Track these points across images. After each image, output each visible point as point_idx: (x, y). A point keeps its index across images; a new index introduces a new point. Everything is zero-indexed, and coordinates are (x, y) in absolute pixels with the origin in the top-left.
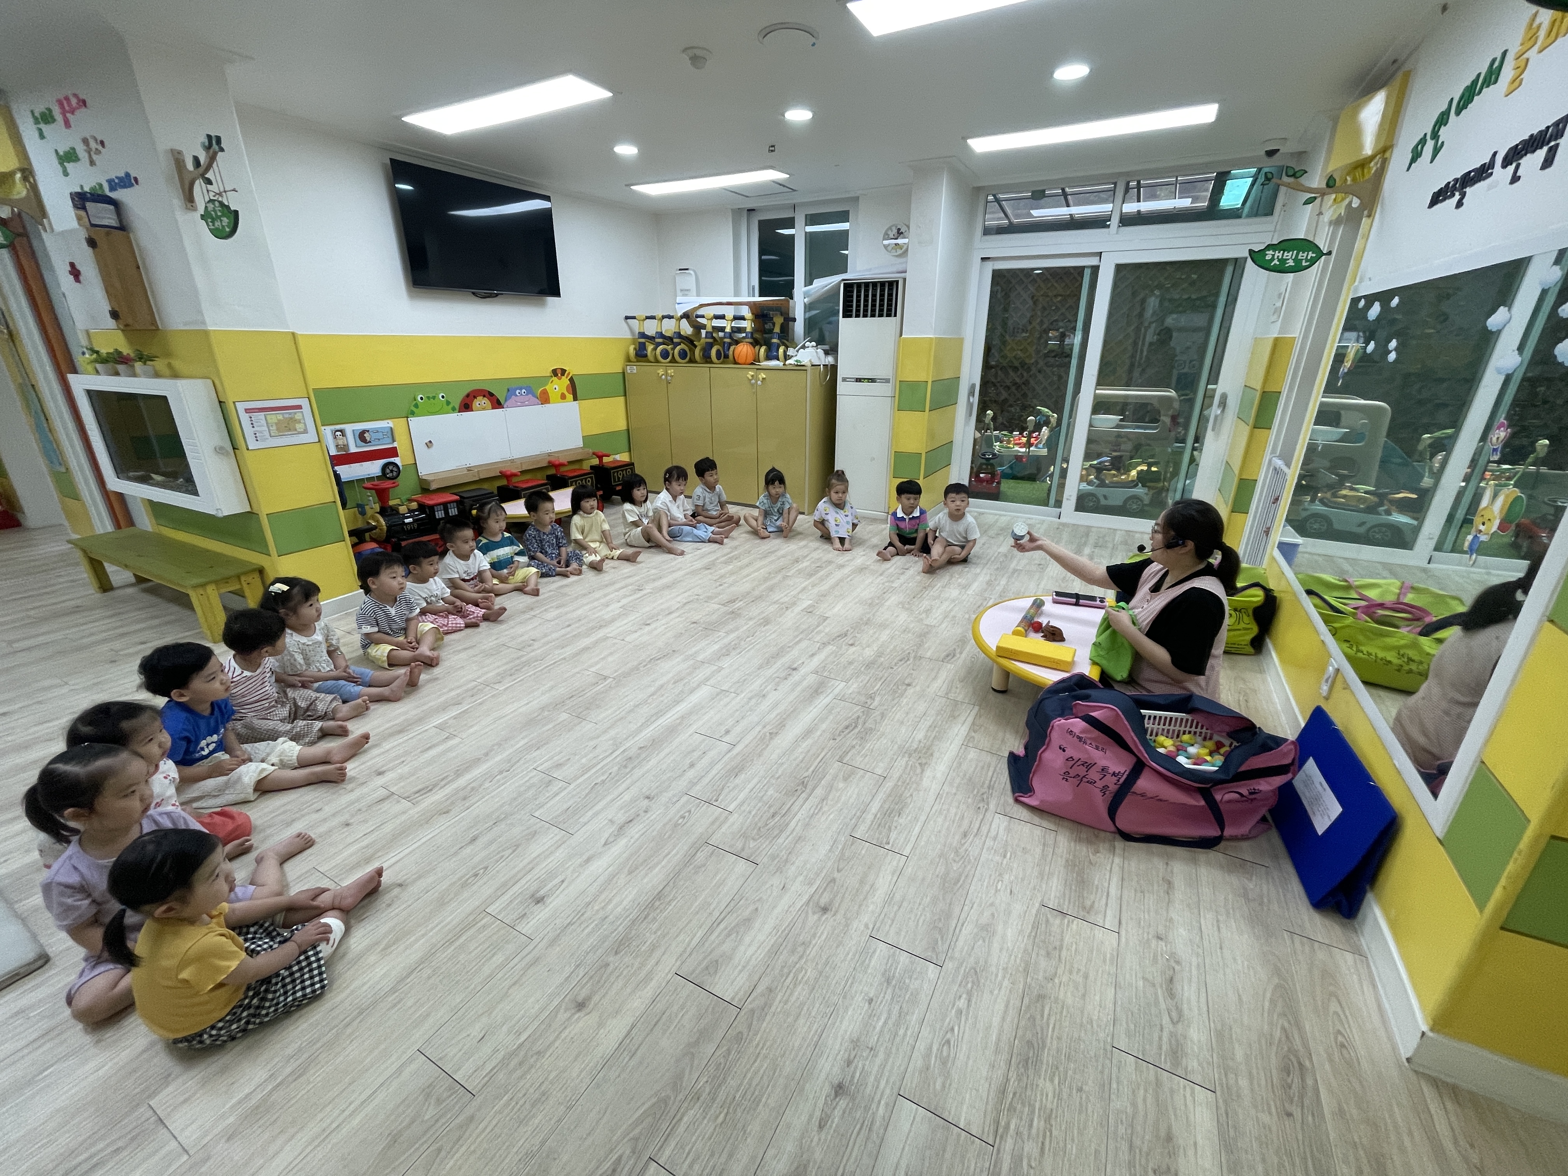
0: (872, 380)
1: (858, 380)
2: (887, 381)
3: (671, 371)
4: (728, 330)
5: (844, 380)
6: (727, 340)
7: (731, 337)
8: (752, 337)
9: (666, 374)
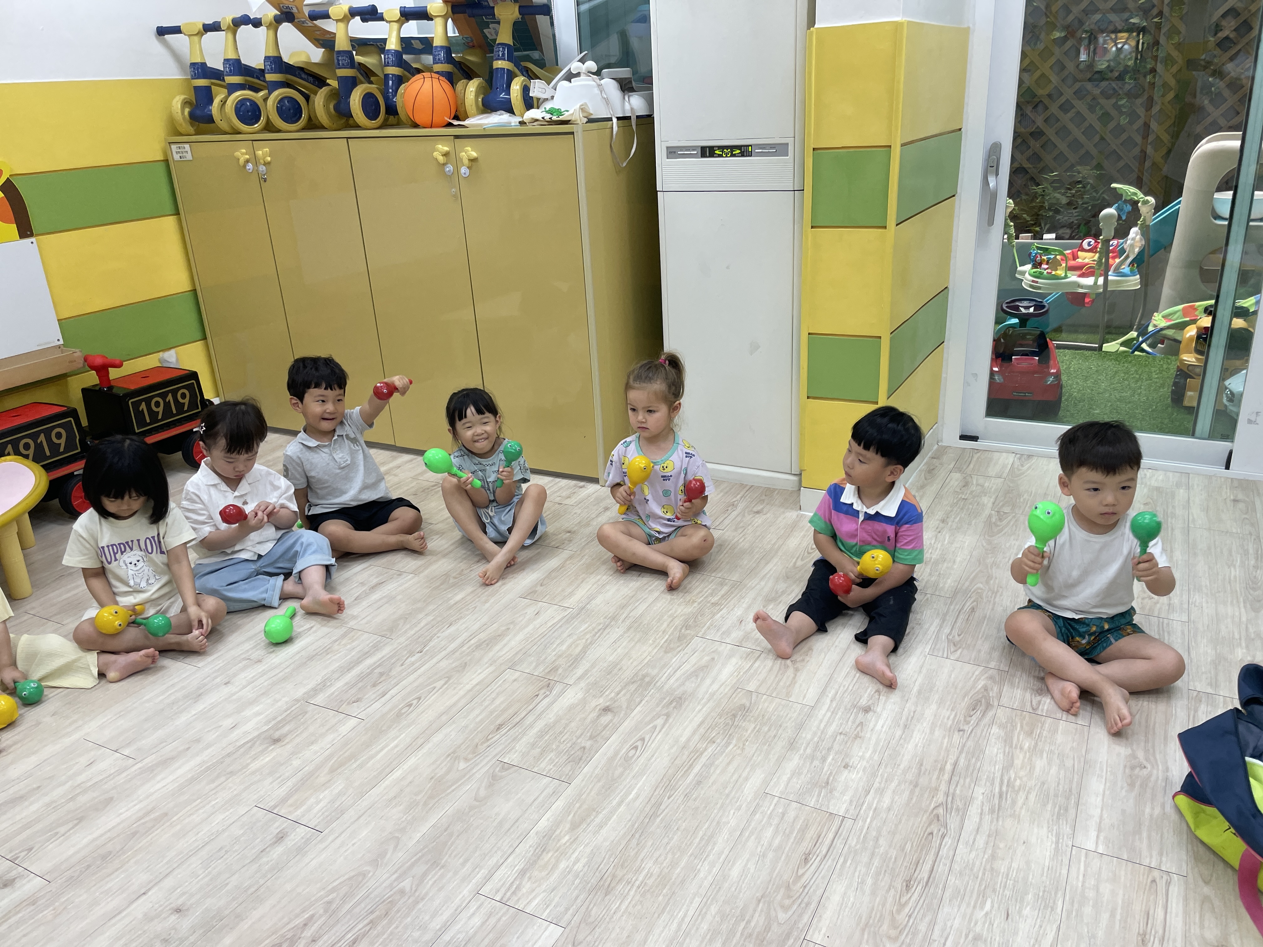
0: (744, 151)
1: (708, 152)
2: (779, 149)
3: (263, 152)
4: (393, 45)
5: (672, 152)
6: (392, 70)
7: (400, 63)
8: (449, 60)
9: (255, 160)
